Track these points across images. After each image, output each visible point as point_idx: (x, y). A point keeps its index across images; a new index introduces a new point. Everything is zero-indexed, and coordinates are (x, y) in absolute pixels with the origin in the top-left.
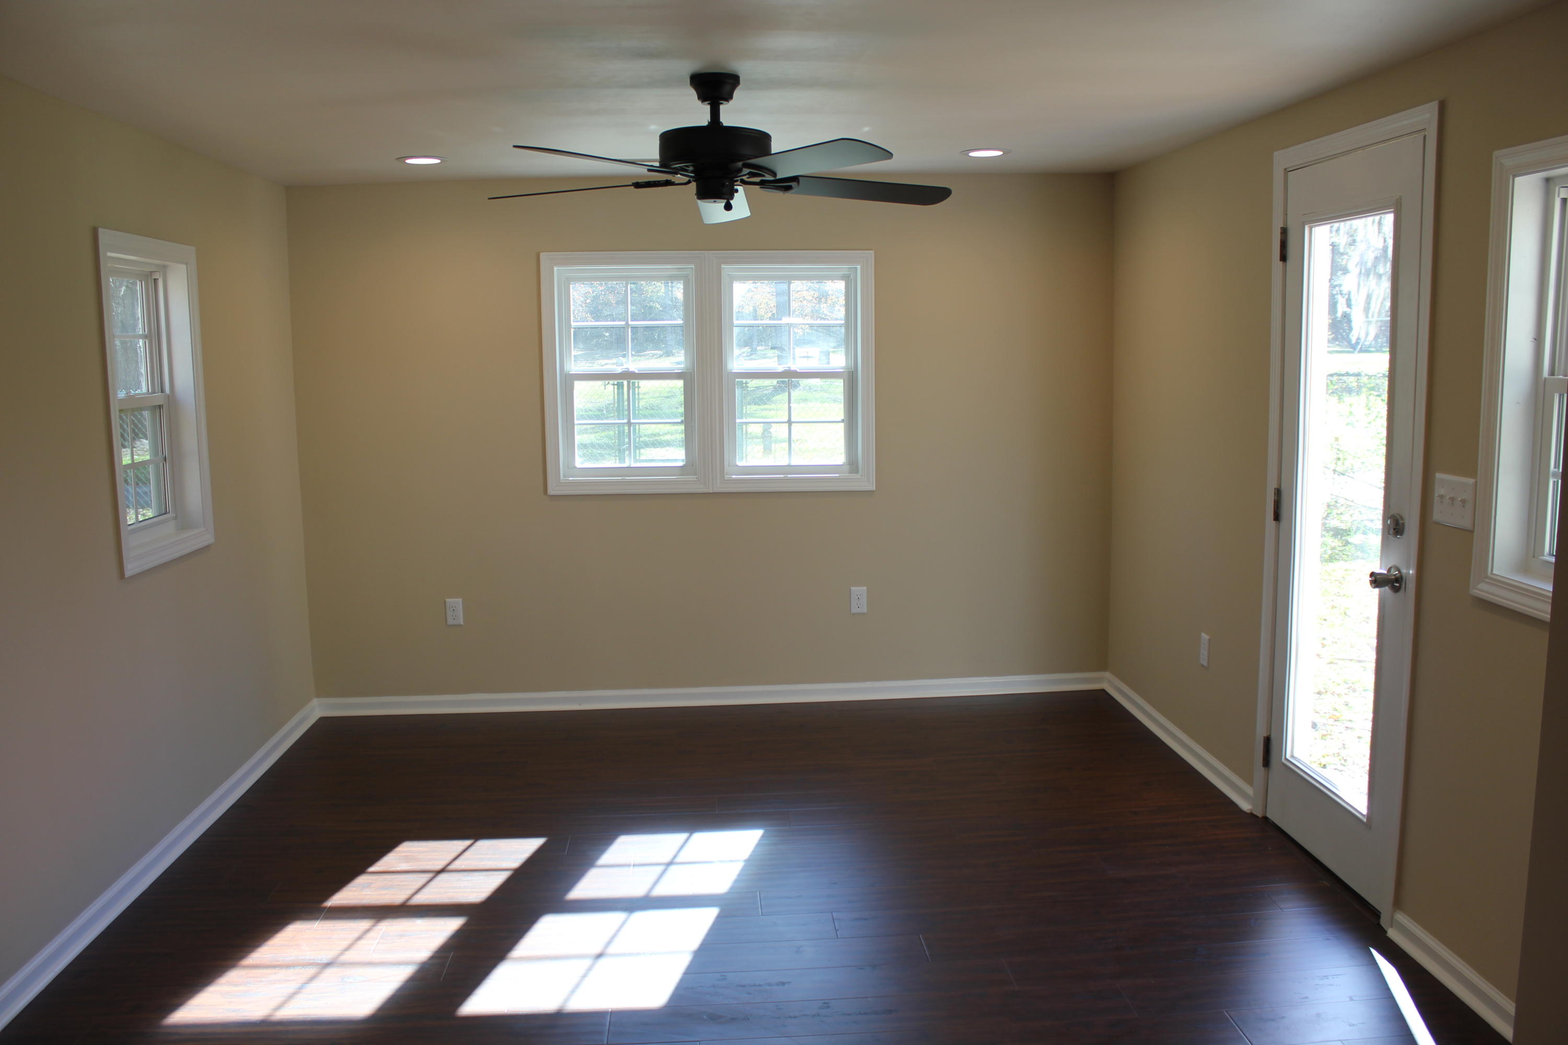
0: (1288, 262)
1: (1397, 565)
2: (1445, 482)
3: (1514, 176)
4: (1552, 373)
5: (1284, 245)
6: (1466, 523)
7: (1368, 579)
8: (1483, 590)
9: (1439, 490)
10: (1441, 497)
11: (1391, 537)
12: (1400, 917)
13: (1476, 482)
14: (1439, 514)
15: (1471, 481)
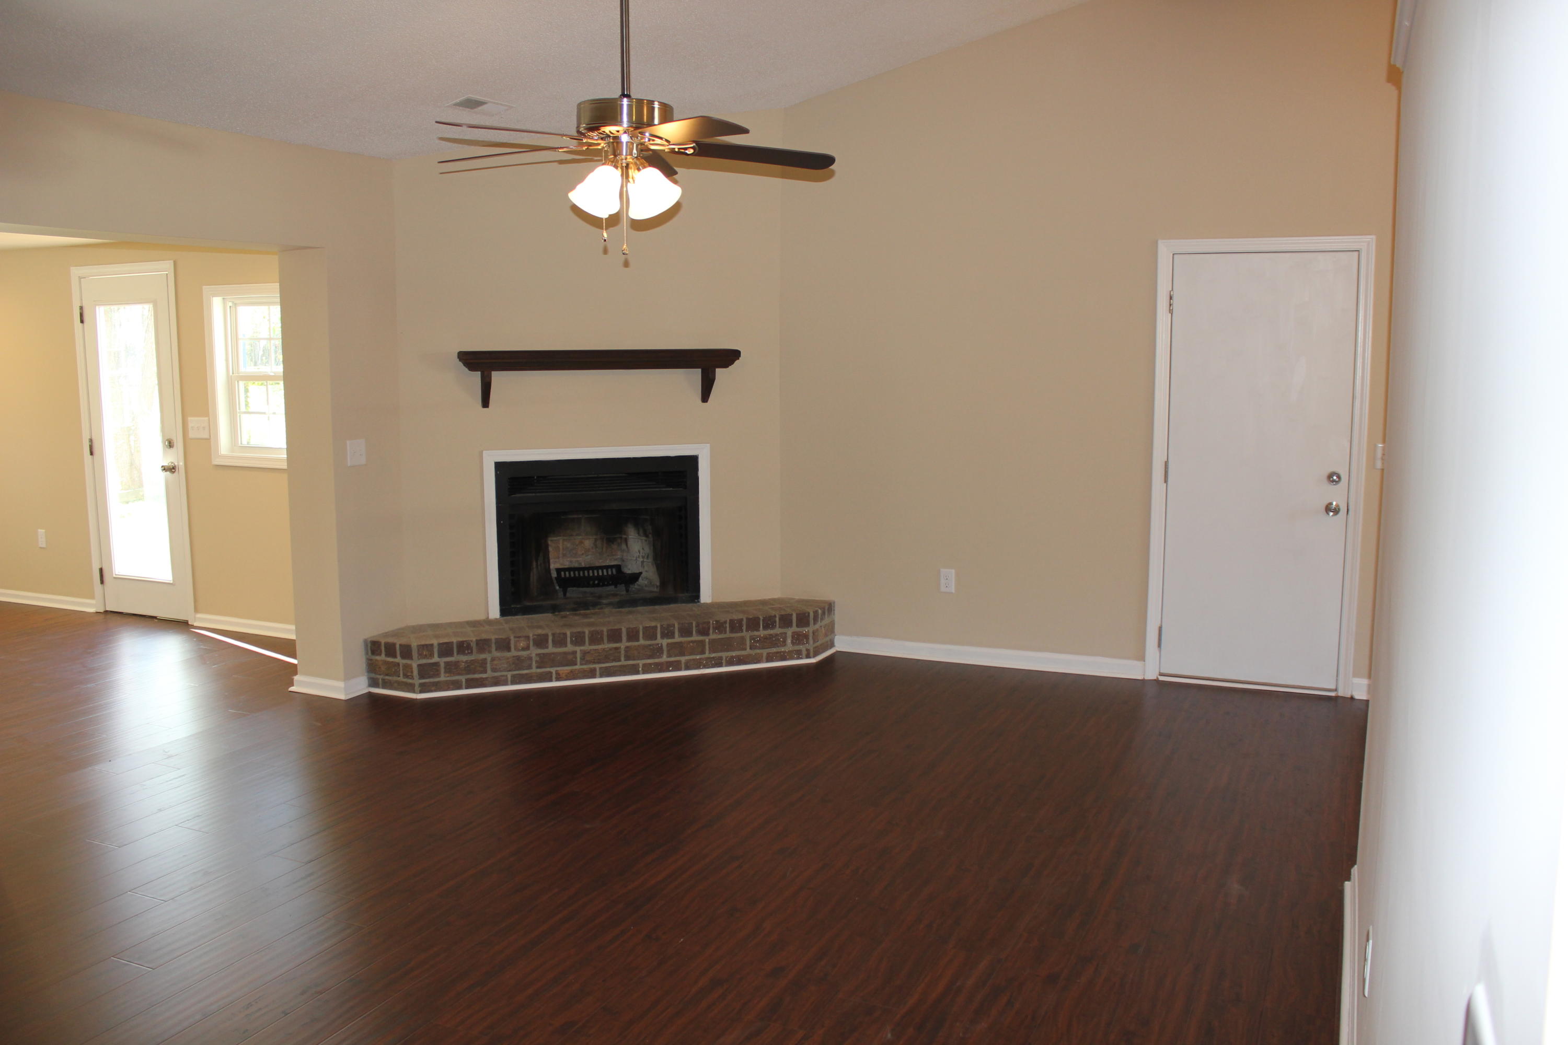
0: (85, 323)
1: (172, 461)
2: (193, 422)
3: (213, 297)
4: (233, 373)
5: (81, 315)
6: (206, 436)
7: (160, 469)
8: (217, 461)
9: (190, 425)
10: (192, 427)
11: (167, 449)
12: (199, 615)
13: (209, 419)
14: (192, 434)
15: (207, 418)
